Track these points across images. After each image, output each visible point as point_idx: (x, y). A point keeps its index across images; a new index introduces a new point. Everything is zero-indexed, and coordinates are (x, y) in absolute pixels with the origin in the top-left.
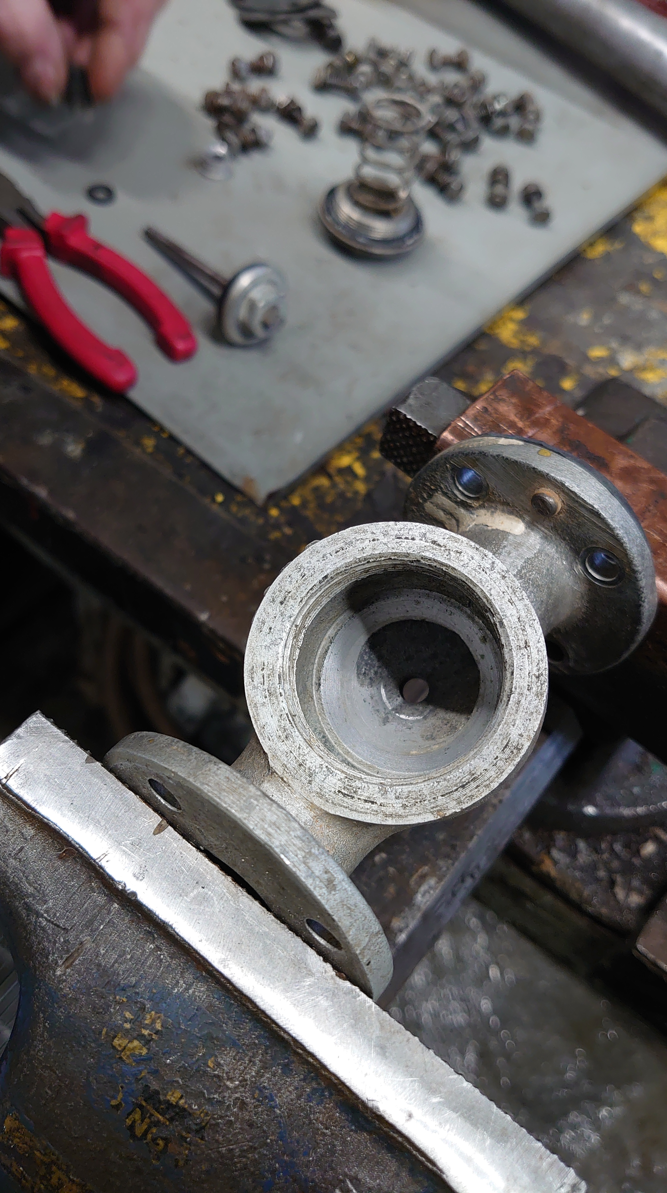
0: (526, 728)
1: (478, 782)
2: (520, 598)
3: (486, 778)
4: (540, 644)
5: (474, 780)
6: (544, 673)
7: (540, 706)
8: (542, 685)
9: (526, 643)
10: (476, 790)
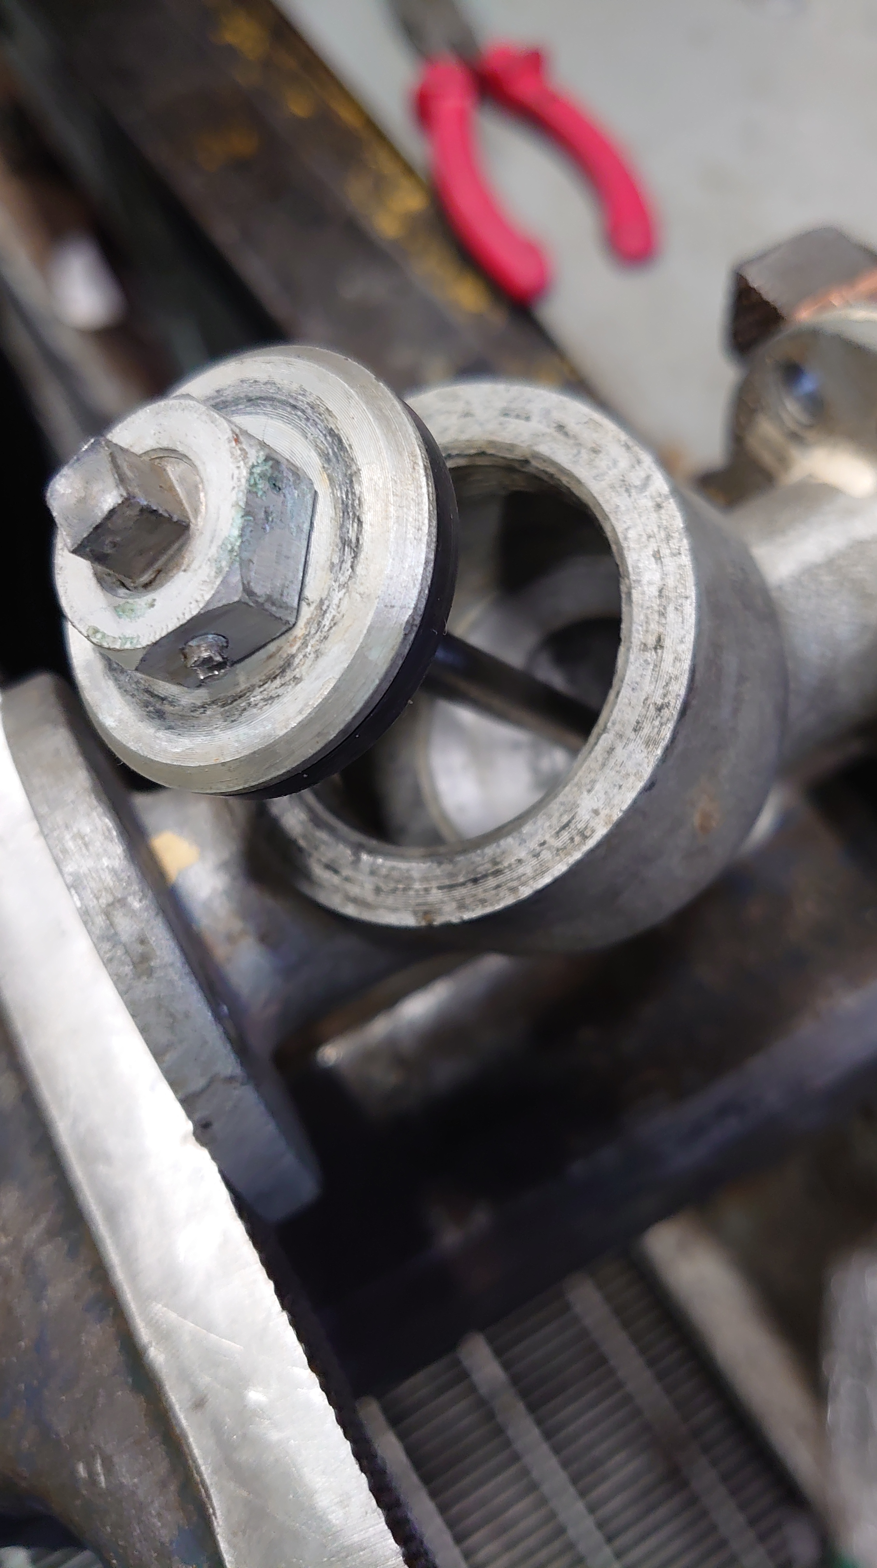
0: (609, 803)
1: (501, 879)
2: (675, 551)
3: (515, 875)
4: (683, 646)
5: (497, 873)
6: (672, 704)
7: (645, 765)
8: (662, 724)
9: (659, 640)
10: (493, 892)
